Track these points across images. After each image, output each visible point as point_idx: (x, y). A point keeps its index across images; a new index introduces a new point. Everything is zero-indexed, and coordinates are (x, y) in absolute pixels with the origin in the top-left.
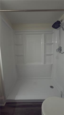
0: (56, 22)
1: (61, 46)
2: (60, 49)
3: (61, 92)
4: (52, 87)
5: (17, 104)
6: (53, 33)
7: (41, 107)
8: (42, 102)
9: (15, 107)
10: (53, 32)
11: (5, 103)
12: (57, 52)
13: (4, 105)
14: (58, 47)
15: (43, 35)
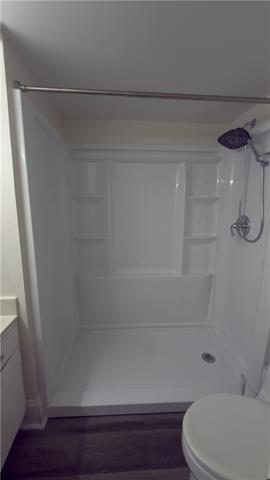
0: (233, 131)
1: (247, 214)
2: (242, 226)
3: (243, 376)
4: (208, 357)
5: (91, 422)
6: (221, 159)
7: (181, 427)
8: (184, 412)
9: (83, 431)
10: (220, 155)
11: (46, 419)
12: (233, 234)
13: (41, 426)
14: (237, 217)
15: (182, 166)
